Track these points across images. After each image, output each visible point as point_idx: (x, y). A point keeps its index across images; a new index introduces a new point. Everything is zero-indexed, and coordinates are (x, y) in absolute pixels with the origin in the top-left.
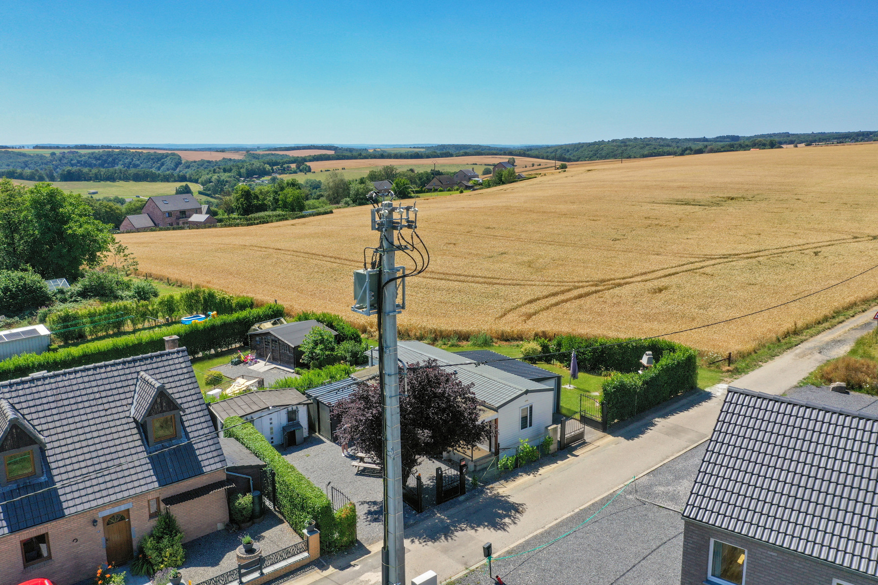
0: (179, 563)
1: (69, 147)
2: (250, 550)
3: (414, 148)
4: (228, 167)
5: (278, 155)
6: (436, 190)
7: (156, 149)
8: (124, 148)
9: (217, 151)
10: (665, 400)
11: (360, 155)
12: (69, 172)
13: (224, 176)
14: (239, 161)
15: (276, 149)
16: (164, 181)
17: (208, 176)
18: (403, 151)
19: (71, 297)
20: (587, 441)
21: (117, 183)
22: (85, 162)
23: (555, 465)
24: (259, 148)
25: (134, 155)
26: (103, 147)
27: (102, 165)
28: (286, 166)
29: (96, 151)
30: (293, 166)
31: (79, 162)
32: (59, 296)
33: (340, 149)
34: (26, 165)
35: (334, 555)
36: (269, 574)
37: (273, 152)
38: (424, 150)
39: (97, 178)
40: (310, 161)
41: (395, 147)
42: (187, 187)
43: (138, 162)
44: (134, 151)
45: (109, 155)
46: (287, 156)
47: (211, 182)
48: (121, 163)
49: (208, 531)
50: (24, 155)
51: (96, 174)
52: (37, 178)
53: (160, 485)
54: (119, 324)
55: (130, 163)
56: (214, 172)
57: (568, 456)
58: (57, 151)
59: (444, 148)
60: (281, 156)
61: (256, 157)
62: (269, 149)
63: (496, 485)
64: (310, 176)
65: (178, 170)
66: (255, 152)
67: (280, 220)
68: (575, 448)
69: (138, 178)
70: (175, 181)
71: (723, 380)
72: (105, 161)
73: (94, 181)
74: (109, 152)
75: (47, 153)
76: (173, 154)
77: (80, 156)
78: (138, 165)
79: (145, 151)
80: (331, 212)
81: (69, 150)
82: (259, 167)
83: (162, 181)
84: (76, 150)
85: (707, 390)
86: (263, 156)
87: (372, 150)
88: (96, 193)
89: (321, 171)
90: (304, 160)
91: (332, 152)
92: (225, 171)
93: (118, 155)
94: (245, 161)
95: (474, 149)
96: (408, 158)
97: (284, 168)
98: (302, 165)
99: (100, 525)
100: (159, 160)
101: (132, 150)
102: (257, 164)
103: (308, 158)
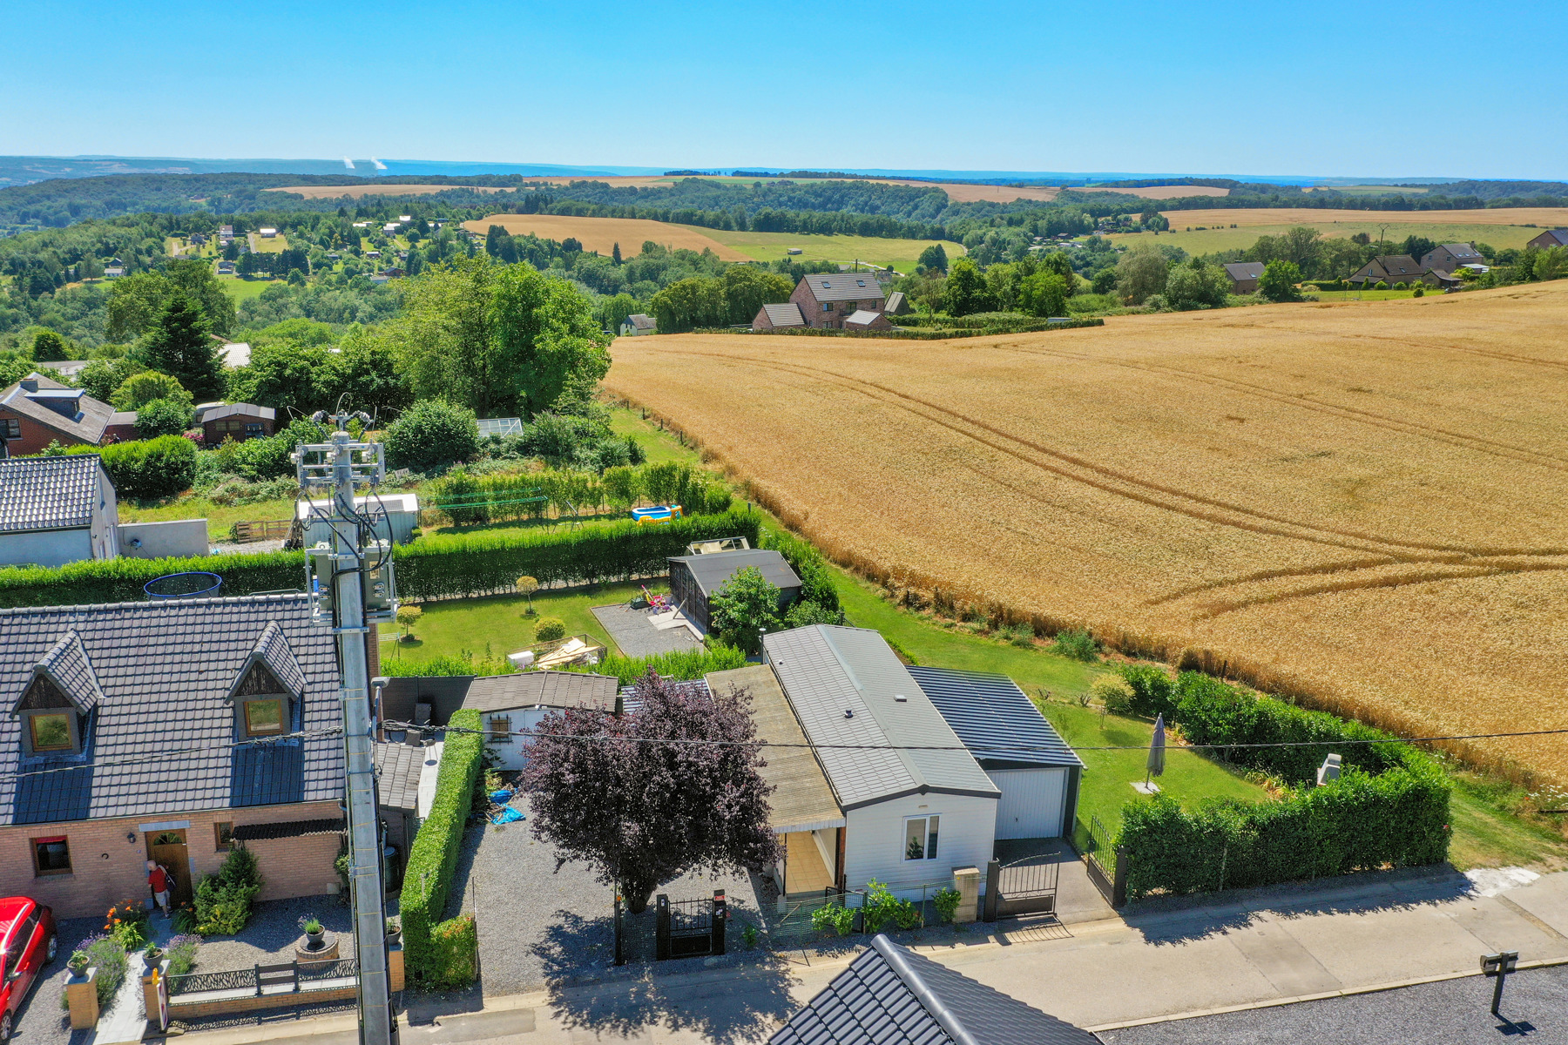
0: (230, 930)
1: (782, 175)
2: (316, 944)
3: (1405, 186)
4: (1016, 216)
5: (1117, 194)
6: (1370, 286)
7: (908, 179)
8: (864, 177)
9: (1011, 186)
10: (1324, 872)
11: (1276, 199)
12: (767, 216)
13: (1007, 233)
14: (1044, 204)
15: (1117, 184)
16: (908, 238)
17: (980, 232)
18: (1376, 192)
19: (508, 451)
20: (1060, 917)
21: (833, 238)
22: (800, 200)
23: (947, 949)
24: (1089, 181)
25: (873, 189)
26: (832, 175)
27: (823, 206)
28: (1121, 217)
29: (818, 181)
30: (1136, 218)
31: (790, 199)
32: (492, 446)
33: (1243, 186)
34: (716, 201)
35: (425, 994)
36: (308, 993)
37: (1110, 190)
38: (1426, 191)
39: (806, 228)
40: (1173, 208)
41: (1364, 183)
42: (939, 250)
43: (878, 203)
44: (874, 182)
45: (836, 188)
46: (1133, 196)
47: (982, 242)
48: (852, 202)
49: (310, 892)
50: (717, 186)
51: (805, 222)
52: (722, 224)
53: (231, 805)
54: (538, 507)
55: (866, 203)
56: (992, 225)
57: (992, 938)
58: (764, 181)
59: (1473, 187)
60: (1123, 196)
61: (1076, 198)
62: (1105, 184)
63: (795, 955)
64: (1164, 239)
65: (939, 218)
66: (1076, 189)
67: (996, 332)
68: (1018, 927)
69: (867, 230)
70: (926, 238)
71: (1541, 860)
72: (829, 200)
73: (801, 232)
74: (837, 183)
75: (749, 182)
76: (936, 190)
77: (793, 190)
78: (878, 208)
79: (891, 183)
80: (1101, 323)
81: (780, 179)
82: (1072, 218)
83: (905, 236)
84: (790, 179)
85: (1471, 875)
86: (1090, 196)
87: (1310, 190)
88: (799, 253)
89: (1188, 230)
90: (1162, 206)
91: (1224, 192)
92: (1011, 223)
93: (850, 188)
94: (1055, 205)
95: (1546, 191)
96: (1377, 209)
97: (1119, 221)
98: (1152, 217)
99: (141, 844)
100: (911, 199)
101: (871, 181)
102: (1070, 211)
103: (1169, 204)
